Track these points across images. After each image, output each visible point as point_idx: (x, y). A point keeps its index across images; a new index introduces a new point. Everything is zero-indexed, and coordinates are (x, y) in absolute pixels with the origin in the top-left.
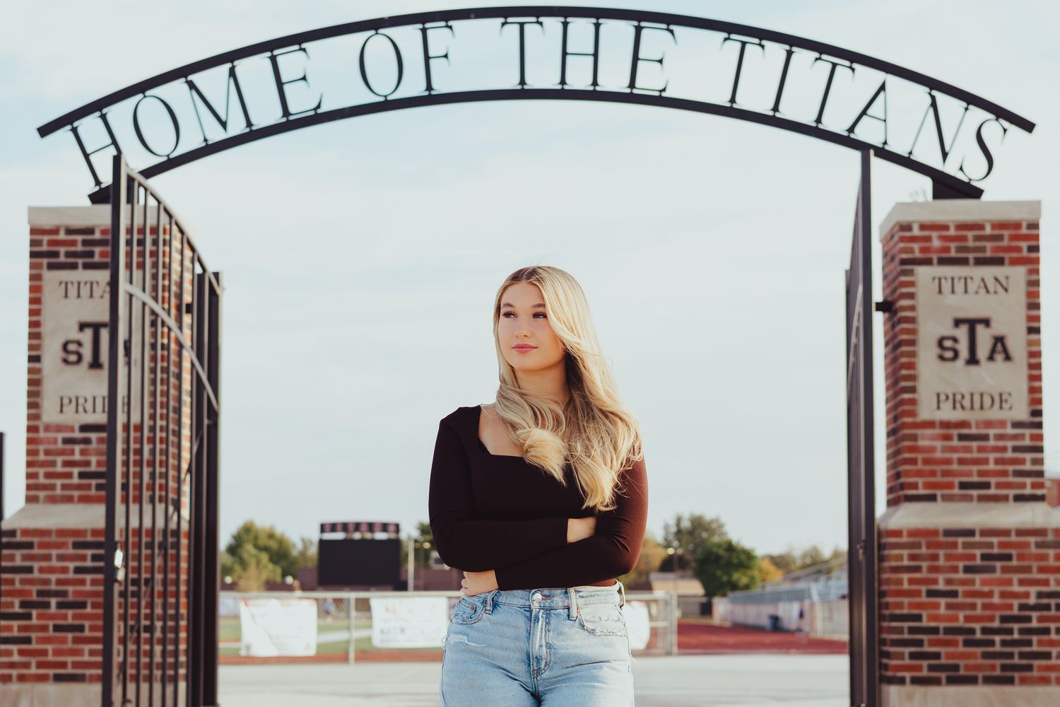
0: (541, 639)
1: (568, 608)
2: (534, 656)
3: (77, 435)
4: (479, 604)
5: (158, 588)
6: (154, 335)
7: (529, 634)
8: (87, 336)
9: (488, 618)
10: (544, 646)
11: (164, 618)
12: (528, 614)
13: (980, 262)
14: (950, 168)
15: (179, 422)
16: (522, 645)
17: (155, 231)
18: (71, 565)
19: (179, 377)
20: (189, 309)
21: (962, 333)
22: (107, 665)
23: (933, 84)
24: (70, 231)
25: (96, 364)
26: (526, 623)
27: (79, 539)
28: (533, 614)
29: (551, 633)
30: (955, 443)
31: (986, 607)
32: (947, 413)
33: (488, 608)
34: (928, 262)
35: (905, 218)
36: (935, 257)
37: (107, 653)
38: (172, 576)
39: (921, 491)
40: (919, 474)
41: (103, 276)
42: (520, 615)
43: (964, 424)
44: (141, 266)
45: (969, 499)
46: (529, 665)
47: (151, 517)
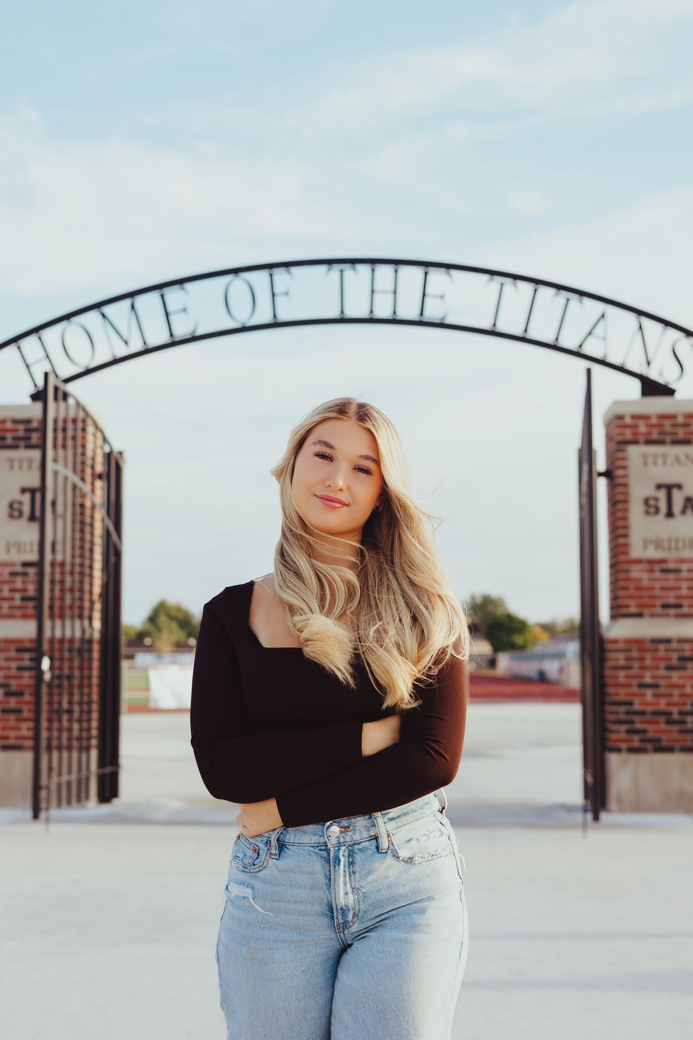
0: (345, 883)
1: (376, 838)
2: (339, 908)
3: (19, 569)
4: (262, 846)
5: (76, 681)
6: (74, 497)
7: (330, 880)
8: (26, 498)
9: (275, 865)
10: (350, 893)
11: (80, 703)
12: (324, 854)
13: (676, 442)
14: (653, 374)
15: (92, 559)
16: (322, 894)
17: (74, 421)
18: (14, 665)
19: (92, 526)
20: (100, 477)
21: (662, 494)
22: (37, 738)
23: (640, 313)
24: (15, 421)
25: (32, 518)
26: (323, 867)
27: (20, 646)
28: (332, 855)
29: (357, 875)
30: (657, 574)
31: (681, 695)
32: (652, 553)
33: (273, 851)
34: (635, 442)
35: (620, 410)
36: (641, 439)
37: (37, 730)
38: (86, 672)
39: (633, 610)
40: (631, 597)
41: (36, 454)
42: (314, 857)
43: (663, 561)
44: (64, 446)
45: (667, 616)
46: (332, 918)
47: (71, 629)
